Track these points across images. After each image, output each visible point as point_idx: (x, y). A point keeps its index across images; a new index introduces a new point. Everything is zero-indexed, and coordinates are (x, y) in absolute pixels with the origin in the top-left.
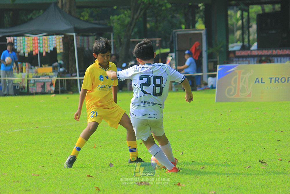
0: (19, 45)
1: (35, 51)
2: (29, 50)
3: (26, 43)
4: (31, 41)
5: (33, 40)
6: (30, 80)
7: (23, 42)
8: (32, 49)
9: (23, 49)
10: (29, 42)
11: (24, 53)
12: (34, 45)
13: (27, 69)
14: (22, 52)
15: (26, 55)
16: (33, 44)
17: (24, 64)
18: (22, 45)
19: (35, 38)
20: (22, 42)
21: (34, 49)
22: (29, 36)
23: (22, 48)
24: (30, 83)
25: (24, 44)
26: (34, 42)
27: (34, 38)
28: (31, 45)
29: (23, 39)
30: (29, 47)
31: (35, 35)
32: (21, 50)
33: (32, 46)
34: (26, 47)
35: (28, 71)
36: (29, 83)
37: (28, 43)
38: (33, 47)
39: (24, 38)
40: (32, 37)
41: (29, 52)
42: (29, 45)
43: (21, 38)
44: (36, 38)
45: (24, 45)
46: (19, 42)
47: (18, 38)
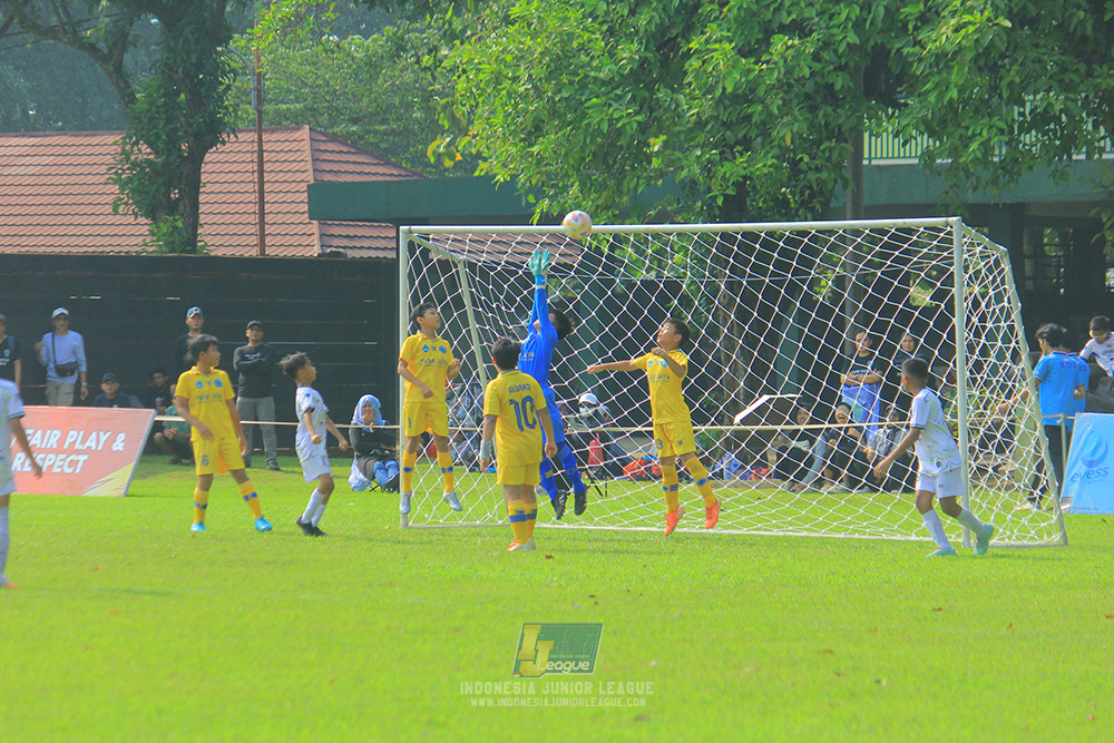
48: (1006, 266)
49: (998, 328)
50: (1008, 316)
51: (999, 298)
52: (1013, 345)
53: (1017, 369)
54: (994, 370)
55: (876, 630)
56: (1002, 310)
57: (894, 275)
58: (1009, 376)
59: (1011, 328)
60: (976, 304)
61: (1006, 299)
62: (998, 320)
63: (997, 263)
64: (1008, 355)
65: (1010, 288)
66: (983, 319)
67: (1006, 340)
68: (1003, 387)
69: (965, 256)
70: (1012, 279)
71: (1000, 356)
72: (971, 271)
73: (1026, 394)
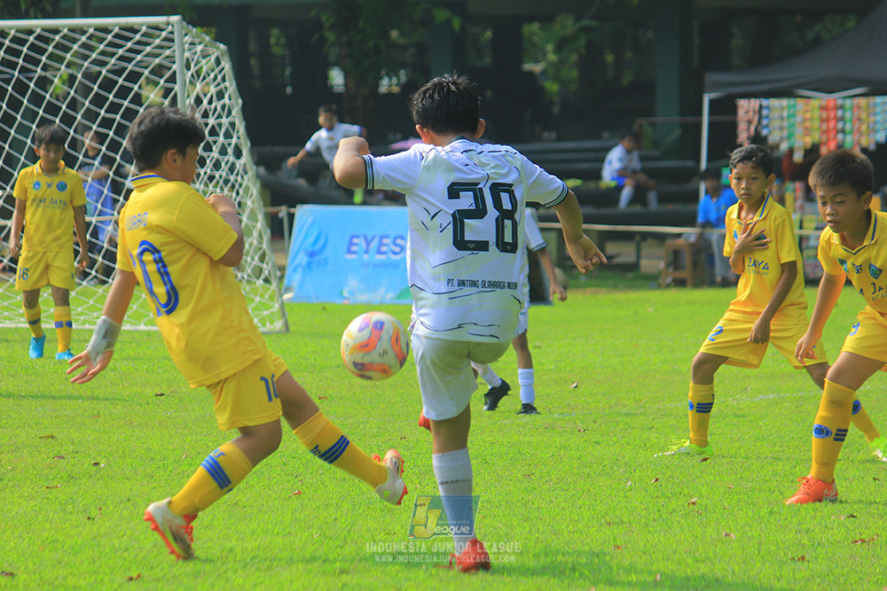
0: (775, 124)
1: (827, 143)
2: (809, 141)
3: (799, 119)
4: (817, 114)
5: (822, 108)
6: (808, 238)
7: (788, 117)
8: (816, 137)
9: (789, 138)
10: (808, 115)
11: (791, 152)
12: (824, 126)
13: (799, 202)
14: (784, 147)
15: (798, 157)
16: (822, 121)
17: (790, 185)
18: (785, 124)
19: (828, 101)
20: (785, 114)
21: (824, 138)
22: (809, 98)
23: (785, 133)
24: (808, 248)
25: (791, 121)
26: (825, 115)
27: (824, 103)
28: (816, 124)
29: (789, 107)
30: (808, 131)
31: (830, 92)
32: (782, 139)
33: (820, 128)
34: (799, 131)
35: (802, 207)
36: (804, 245)
37: (805, 120)
38: (823, 132)
39: (792, 101)
40: (818, 100)
41: (809, 145)
42: (808, 124)
43: (784, 102)
44: (831, 104)
45: (793, 125)
46: (775, 114)
47: (774, 102)
48: (226, 64)
49: (220, 125)
50: (229, 113)
51: (220, 95)
52: (234, 140)
53: (239, 164)
54: (217, 166)
55: (99, 416)
56: (223, 107)
57: (119, 72)
58: (232, 169)
59: (233, 125)
60: (198, 101)
61: (226, 96)
62: (220, 116)
63: (218, 62)
64: (230, 150)
65: (231, 86)
66: (205, 115)
67: (228, 135)
68: (227, 182)
69: (187, 54)
70: (232, 78)
71: (223, 152)
72: (193, 69)
73: (247, 188)
